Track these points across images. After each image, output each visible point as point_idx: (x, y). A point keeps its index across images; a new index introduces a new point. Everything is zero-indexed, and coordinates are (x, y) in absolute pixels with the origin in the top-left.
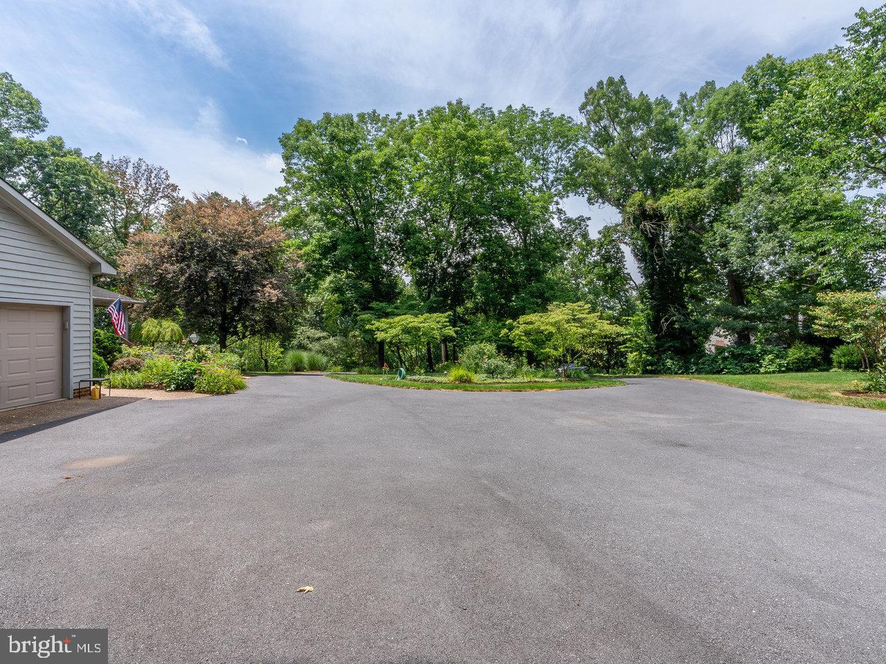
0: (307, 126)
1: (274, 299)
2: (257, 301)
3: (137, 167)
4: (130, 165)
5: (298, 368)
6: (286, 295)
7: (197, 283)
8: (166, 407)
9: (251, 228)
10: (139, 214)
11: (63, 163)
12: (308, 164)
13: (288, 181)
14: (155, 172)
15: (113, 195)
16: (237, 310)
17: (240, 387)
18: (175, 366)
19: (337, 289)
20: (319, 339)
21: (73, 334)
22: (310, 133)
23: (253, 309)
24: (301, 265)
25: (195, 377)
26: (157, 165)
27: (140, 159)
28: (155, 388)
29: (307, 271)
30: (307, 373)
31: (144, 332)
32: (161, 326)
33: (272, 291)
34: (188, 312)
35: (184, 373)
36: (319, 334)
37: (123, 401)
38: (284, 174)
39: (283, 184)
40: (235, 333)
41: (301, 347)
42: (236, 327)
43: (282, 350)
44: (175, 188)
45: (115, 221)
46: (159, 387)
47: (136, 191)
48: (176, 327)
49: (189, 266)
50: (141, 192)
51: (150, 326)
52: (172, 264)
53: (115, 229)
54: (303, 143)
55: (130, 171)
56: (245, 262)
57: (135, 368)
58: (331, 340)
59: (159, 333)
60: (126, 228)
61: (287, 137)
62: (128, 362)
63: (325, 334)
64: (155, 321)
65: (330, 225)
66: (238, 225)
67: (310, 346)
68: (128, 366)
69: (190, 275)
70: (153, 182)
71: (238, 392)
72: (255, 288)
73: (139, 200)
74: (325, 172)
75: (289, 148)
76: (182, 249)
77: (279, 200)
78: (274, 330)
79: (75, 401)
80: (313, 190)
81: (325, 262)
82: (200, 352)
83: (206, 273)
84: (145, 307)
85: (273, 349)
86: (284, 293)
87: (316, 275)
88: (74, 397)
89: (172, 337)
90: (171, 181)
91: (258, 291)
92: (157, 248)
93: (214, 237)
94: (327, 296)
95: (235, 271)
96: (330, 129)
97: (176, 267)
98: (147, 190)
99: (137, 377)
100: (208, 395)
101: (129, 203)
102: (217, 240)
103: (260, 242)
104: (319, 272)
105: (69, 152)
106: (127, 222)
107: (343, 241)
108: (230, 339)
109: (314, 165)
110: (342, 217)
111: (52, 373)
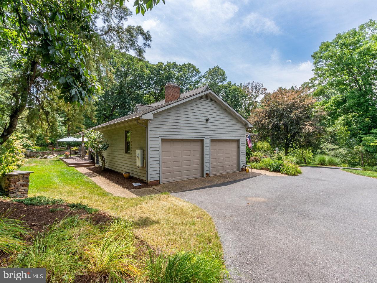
0: (327, 45)
1: (311, 131)
2: (302, 132)
3: (252, 85)
4: (250, 85)
5: (322, 164)
6: (317, 128)
7: (276, 126)
8: (271, 179)
9: (298, 100)
10: (253, 102)
11: (231, 89)
12: (328, 62)
13: (316, 74)
14: (258, 85)
15: (245, 97)
16: (293, 136)
17: (299, 173)
18: (272, 162)
19: (348, 124)
20: (334, 149)
21: (241, 149)
22: (328, 47)
23: (301, 136)
24: (324, 114)
25: (280, 167)
26: (259, 82)
27: (253, 82)
28: (265, 170)
29: (328, 116)
30: (328, 167)
31: (257, 146)
32: (263, 144)
33: (310, 127)
34: (272, 139)
35: (276, 165)
36: (333, 146)
37: (256, 174)
38: (314, 71)
39: (313, 76)
40: (292, 147)
41: (323, 153)
42: (292, 144)
43: (313, 154)
44: (265, 89)
45: (245, 106)
46: (267, 169)
47: (252, 94)
48: (269, 145)
49: (273, 120)
50: (254, 94)
51: (259, 144)
52: (267, 120)
53: (245, 109)
54: (325, 54)
55: (250, 87)
56: (296, 115)
57: (257, 161)
58: (341, 150)
59: (262, 147)
60: (249, 107)
61: (316, 53)
62: (254, 158)
63: (337, 147)
64: (261, 142)
65: (342, 91)
66: (293, 99)
67: (328, 153)
68: (254, 160)
69: (273, 124)
70: (258, 89)
71: (298, 175)
72: (301, 127)
73: (252, 97)
74: (338, 64)
75: (316, 58)
76: (270, 113)
77: (309, 84)
78: (311, 145)
79: (241, 173)
80: (330, 75)
81: (338, 110)
82: (279, 156)
83: (280, 122)
84: (257, 137)
85: (308, 154)
86: (316, 128)
87: (332, 117)
88: (241, 171)
89: (267, 148)
90: (264, 87)
91: (303, 128)
92: (261, 114)
93: (283, 106)
94: (339, 127)
95: (292, 120)
96: (341, 42)
97: (268, 121)
98: (255, 92)
99: (259, 165)
100: (286, 175)
101: (250, 98)
102: (284, 108)
103: (303, 105)
104: (334, 116)
105: (233, 86)
106: (249, 105)
107: (350, 98)
108: (290, 150)
109: (331, 63)
110: (349, 85)
111: (235, 162)
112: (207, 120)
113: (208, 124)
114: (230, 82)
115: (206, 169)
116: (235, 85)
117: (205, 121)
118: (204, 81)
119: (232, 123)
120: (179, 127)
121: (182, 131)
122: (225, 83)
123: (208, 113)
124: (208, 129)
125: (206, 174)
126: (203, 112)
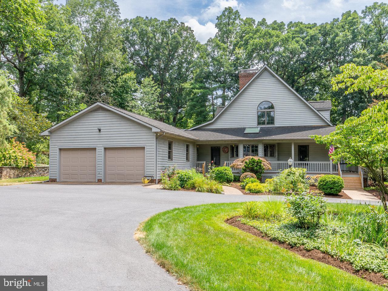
21: (146, 158)
111: (142, 172)
112: (100, 130)
113: (101, 133)
115: (98, 175)
117: (98, 131)
120: (73, 139)
121: (75, 141)
123: (102, 123)
124: (101, 138)
125: (98, 180)
126: (96, 123)
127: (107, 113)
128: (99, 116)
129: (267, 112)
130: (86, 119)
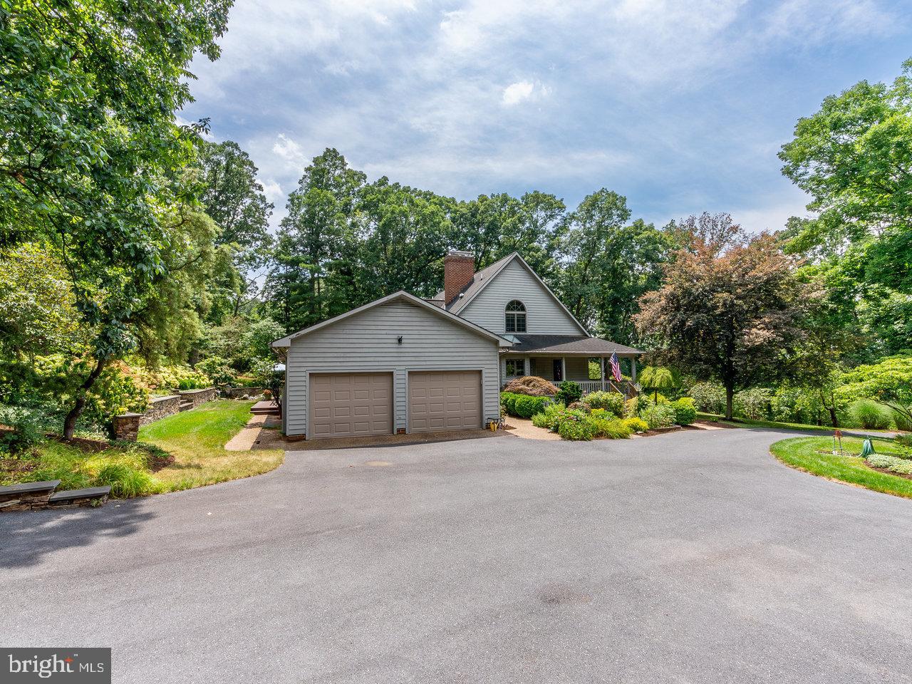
5: (868, 424)
11: (640, 240)
21: (484, 388)
23: (742, 354)
32: (655, 374)
64: (651, 369)
88: (486, 428)
98: (712, 239)
100: (561, 439)
105: (646, 229)
111: (476, 411)
112: (400, 340)
113: (403, 345)
114: (641, 220)
115: (396, 422)
116: (651, 228)
117: (397, 341)
118: (573, 227)
119: (463, 341)
120: (342, 355)
121: (348, 359)
122: (628, 224)
123: (404, 328)
124: (402, 355)
125: (398, 430)
126: (391, 328)
127: (413, 311)
128: (398, 314)
129: (518, 315)
130: (369, 318)
